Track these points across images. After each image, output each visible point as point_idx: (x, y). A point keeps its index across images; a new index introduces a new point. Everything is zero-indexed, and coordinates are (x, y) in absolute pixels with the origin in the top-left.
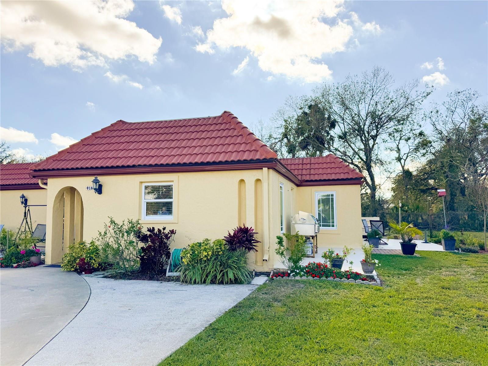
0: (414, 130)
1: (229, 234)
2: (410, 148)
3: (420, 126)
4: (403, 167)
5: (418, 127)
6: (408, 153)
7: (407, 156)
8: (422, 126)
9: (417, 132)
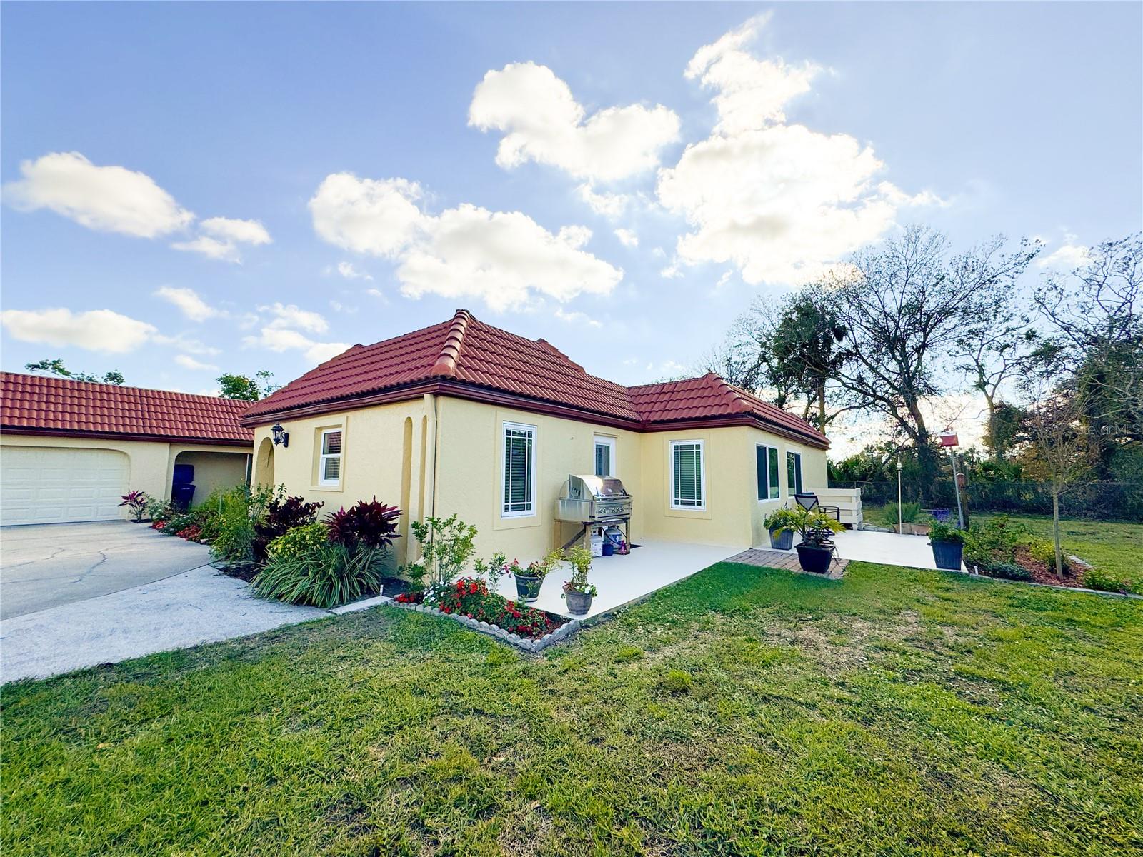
0: (1014, 329)
1: (342, 509)
2: (1007, 362)
3: (1027, 321)
4: (990, 399)
5: (1022, 324)
6: (1002, 372)
7: (1000, 379)
8: (1032, 320)
9: (1023, 331)
